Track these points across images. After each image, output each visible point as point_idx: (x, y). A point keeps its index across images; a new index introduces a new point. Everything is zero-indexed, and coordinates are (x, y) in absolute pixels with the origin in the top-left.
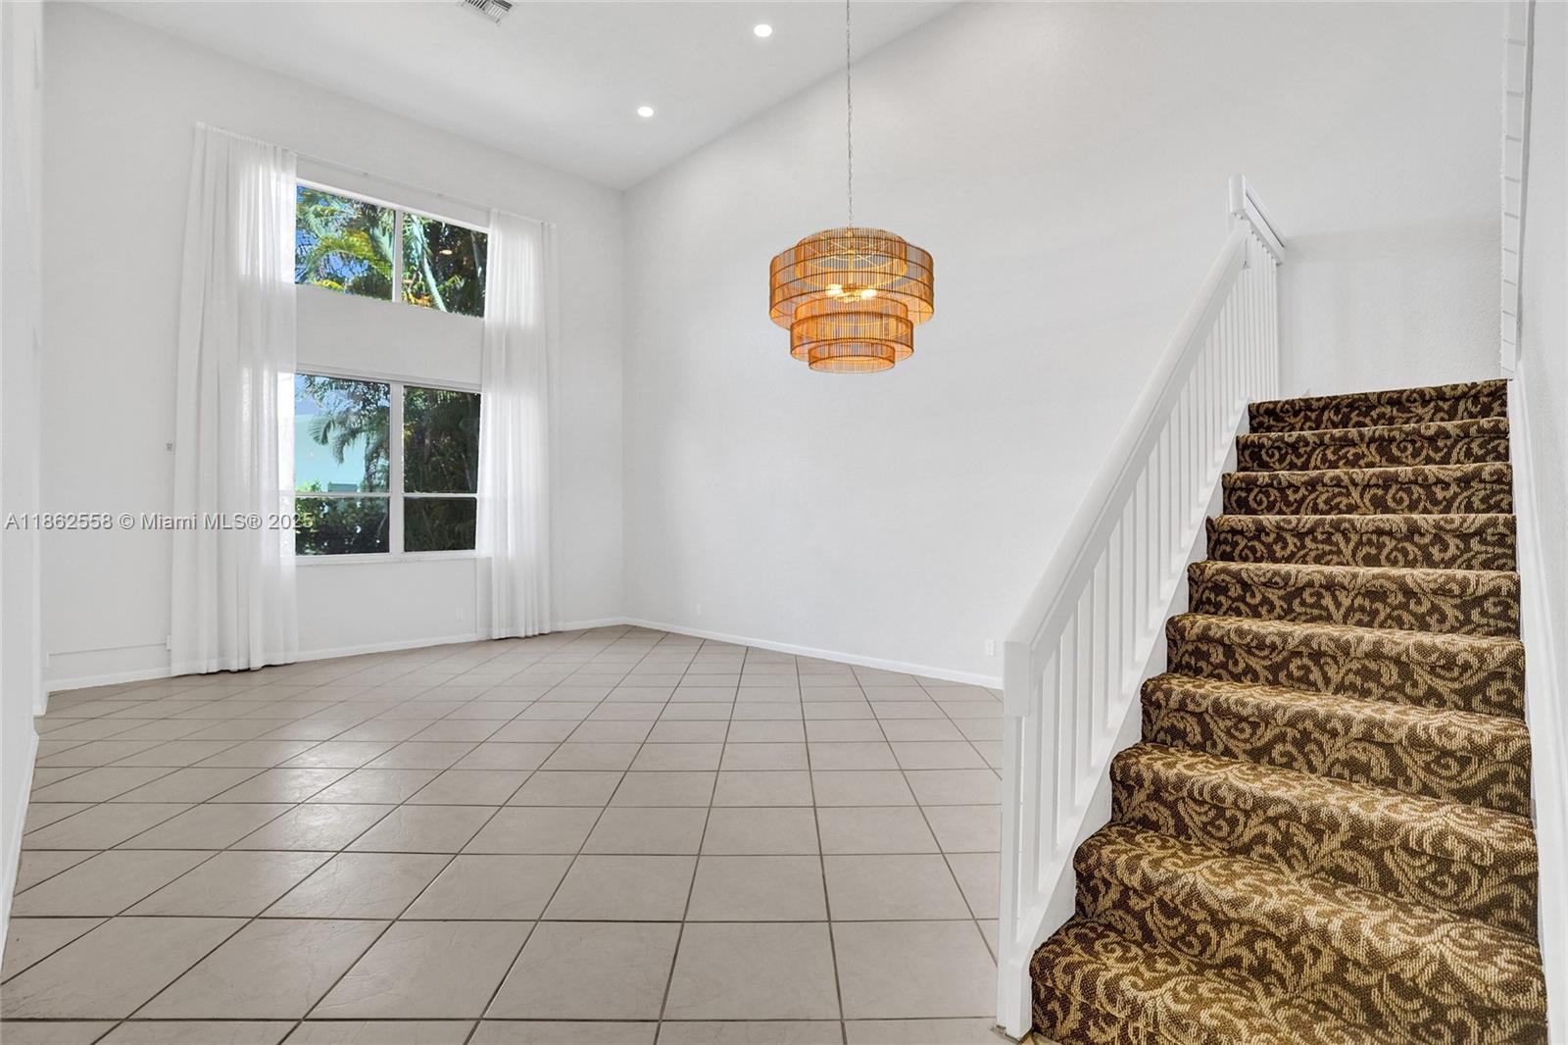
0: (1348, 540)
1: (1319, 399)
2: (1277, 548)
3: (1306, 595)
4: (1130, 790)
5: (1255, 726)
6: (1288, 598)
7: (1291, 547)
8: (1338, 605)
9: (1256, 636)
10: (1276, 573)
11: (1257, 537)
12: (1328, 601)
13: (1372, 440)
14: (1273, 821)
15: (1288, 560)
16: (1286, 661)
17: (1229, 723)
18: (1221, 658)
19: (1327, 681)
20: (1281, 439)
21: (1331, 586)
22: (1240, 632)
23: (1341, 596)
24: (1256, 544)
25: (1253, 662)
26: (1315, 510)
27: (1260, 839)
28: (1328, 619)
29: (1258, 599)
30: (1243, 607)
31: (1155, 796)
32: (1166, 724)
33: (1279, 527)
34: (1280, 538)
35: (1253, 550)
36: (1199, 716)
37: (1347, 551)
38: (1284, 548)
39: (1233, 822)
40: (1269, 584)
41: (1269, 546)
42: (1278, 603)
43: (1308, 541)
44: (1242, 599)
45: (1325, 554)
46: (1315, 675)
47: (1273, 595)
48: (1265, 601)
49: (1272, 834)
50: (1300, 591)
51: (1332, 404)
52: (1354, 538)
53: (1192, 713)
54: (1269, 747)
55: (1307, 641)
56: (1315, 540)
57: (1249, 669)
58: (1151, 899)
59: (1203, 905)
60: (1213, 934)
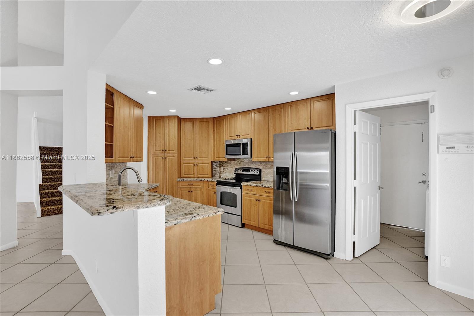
0: (57, 166)
1: (47, 147)
2: (48, 167)
3: (54, 173)
4: (42, 195)
5: (54, 186)
6: (52, 173)
7: (50, 167)
8: (58, 173)
9: (51, 177)
10: (50, 170)
11: (45, 166)
12: (57, 173)
13: (56, 154)
14: (59, 193)
15: (49, 169)
16: (54, 180)
17: (51, 186)
18: (46, 180)
19: (59, 181)
20: (44, 153)
21: (57, 171)
22: (49, 177)
23: (58, 172)
24: (45, 167)
25: (50, 180)
26: (51, 163)
27: (58, 195)
28: (57, 175)
29: (48, 173)
30: (46, 175)
31: (45, 194)
32: (42, 188)
33: (48, 165)
34: (48, 166)
35: (44, 168)
36: (47, 186)
37: (57, 167)
38: (49, 167)
39: (55, 194)
40: (50, 172)
41: (47, 167)
42: (50, 174)
43: (52, 166)
44: (46, 174)
45: (54, 168)
46: (58, 181)
47: (50, 173)
48: (49, 174)
49: (59, 194)
50: (53, 172)
51: (49, 148)
52: (58, 166)
53: (46, 186)
54: (55, 187)
55: (57, 177)
56: (53, 166)
57: (50, 181)
58: (50, 202)
59: (56, 200)
60: (57, 203)
